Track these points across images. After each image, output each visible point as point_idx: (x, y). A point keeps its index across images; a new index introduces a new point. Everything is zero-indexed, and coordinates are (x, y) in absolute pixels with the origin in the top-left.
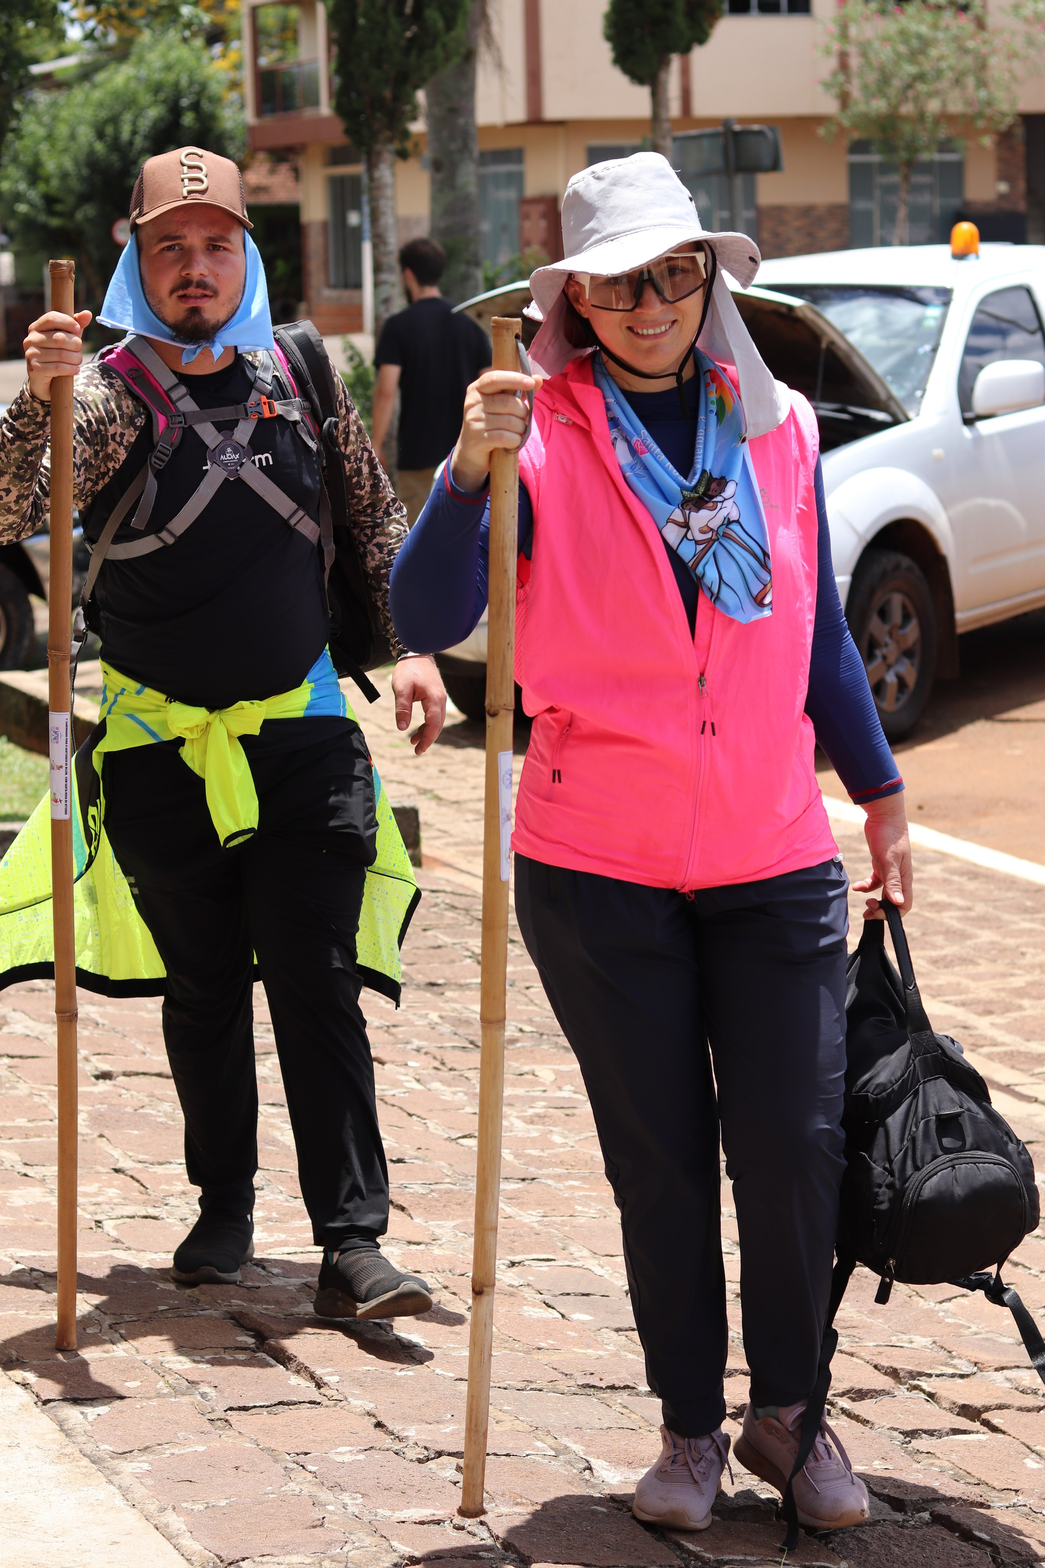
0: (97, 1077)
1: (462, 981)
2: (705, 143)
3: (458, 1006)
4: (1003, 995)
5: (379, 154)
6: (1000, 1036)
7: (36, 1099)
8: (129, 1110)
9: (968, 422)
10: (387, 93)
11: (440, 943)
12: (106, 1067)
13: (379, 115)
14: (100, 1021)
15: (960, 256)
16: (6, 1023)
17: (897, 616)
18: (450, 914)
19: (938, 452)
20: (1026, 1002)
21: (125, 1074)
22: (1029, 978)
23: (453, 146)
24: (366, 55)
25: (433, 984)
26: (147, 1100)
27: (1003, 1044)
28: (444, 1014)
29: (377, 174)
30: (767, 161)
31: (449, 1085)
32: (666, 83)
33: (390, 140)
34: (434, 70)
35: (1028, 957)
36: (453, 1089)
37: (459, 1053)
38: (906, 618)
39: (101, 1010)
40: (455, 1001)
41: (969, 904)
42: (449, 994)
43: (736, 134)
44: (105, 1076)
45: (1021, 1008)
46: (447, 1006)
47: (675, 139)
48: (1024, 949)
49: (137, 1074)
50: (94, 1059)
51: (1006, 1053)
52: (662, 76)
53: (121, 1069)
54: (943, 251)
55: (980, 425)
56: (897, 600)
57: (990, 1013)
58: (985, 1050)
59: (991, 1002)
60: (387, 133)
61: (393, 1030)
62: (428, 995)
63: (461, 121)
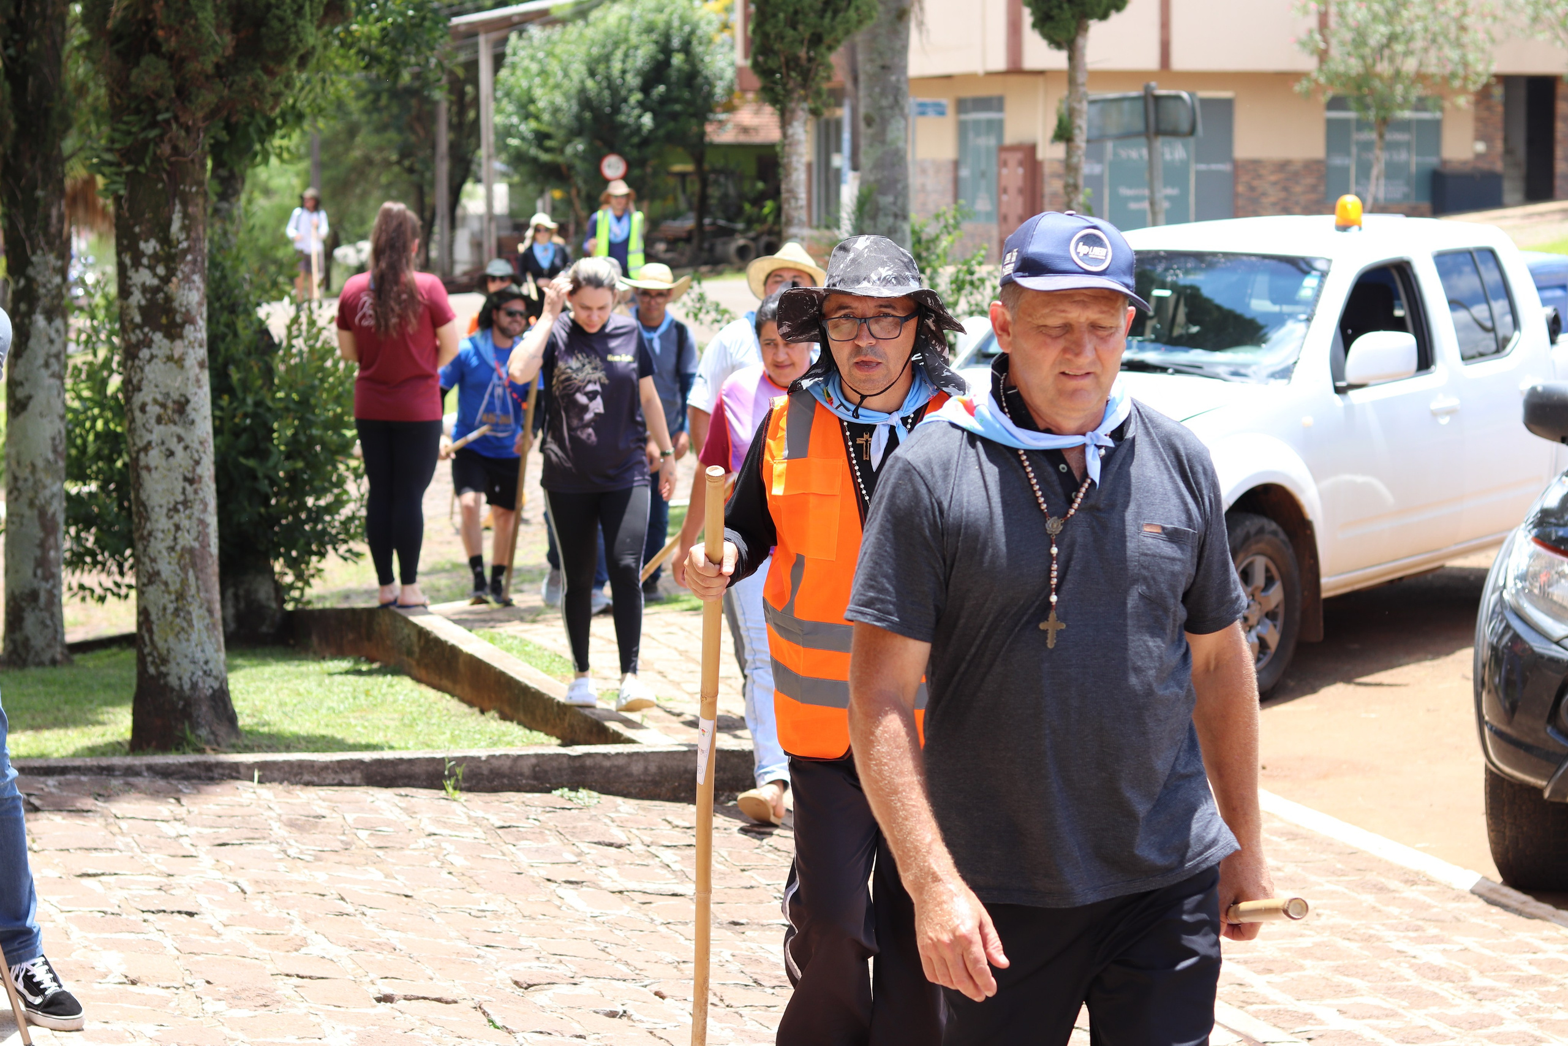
0: (379, 1000)
1: (765, 922)
2: (1126, 105)
3: (754, 945)
4: (1288, 954)
5: (793, 111)
6: (1273, 994)
7: (312, 1017)
8: (399, 1032)
9: (1338, 390)
10: (802, 53)
11: (753, 883)
12: (387, 990)
13: (793, 74)
14: (399, 946)
15: (1344, 227)
16: (306, 944)
17: (1259, 579)
18: (771, 856)
19: (1308, 420)
20: (1308, 963)
21: (406, 998)
22: (1318, 939)
23: (884, 103)
24: (781, 16)
25: (735, 924)
26: (418, 1024)
27: (1274, 1002)
28: (736, 952)
29: (790, 131)
30: (1185, 126)
31: (721, 1021)
32: (1084, 47)
33: (805, 99)
34: (847, 32)
35: (1323, 919)
36: (723, 1025)
37: (740, 990)
38: (1269, 581)
39: (403, 935)
40: (753, 940)
41: (1280, 864)
42: (749, 933)
43: (1157, 99)
44: (387, 999)
45: (1301, 967)
46: (743, 945)
47: (1093, 102)
48: (1319, 911)
49: (418, 998)
50: (379, 982)
51: (1273, 1011)
52: (1080, 41)
53: (402, 994)
54: (1327, 221)
55: (1351, 393)
56: (1260, 564)
57: (1270, 971)
58: (1251, 1008)
59: (1273, 961)
60: (802, 92)
61: (682, 966)
62: (729, 933)
63: (893, 78)
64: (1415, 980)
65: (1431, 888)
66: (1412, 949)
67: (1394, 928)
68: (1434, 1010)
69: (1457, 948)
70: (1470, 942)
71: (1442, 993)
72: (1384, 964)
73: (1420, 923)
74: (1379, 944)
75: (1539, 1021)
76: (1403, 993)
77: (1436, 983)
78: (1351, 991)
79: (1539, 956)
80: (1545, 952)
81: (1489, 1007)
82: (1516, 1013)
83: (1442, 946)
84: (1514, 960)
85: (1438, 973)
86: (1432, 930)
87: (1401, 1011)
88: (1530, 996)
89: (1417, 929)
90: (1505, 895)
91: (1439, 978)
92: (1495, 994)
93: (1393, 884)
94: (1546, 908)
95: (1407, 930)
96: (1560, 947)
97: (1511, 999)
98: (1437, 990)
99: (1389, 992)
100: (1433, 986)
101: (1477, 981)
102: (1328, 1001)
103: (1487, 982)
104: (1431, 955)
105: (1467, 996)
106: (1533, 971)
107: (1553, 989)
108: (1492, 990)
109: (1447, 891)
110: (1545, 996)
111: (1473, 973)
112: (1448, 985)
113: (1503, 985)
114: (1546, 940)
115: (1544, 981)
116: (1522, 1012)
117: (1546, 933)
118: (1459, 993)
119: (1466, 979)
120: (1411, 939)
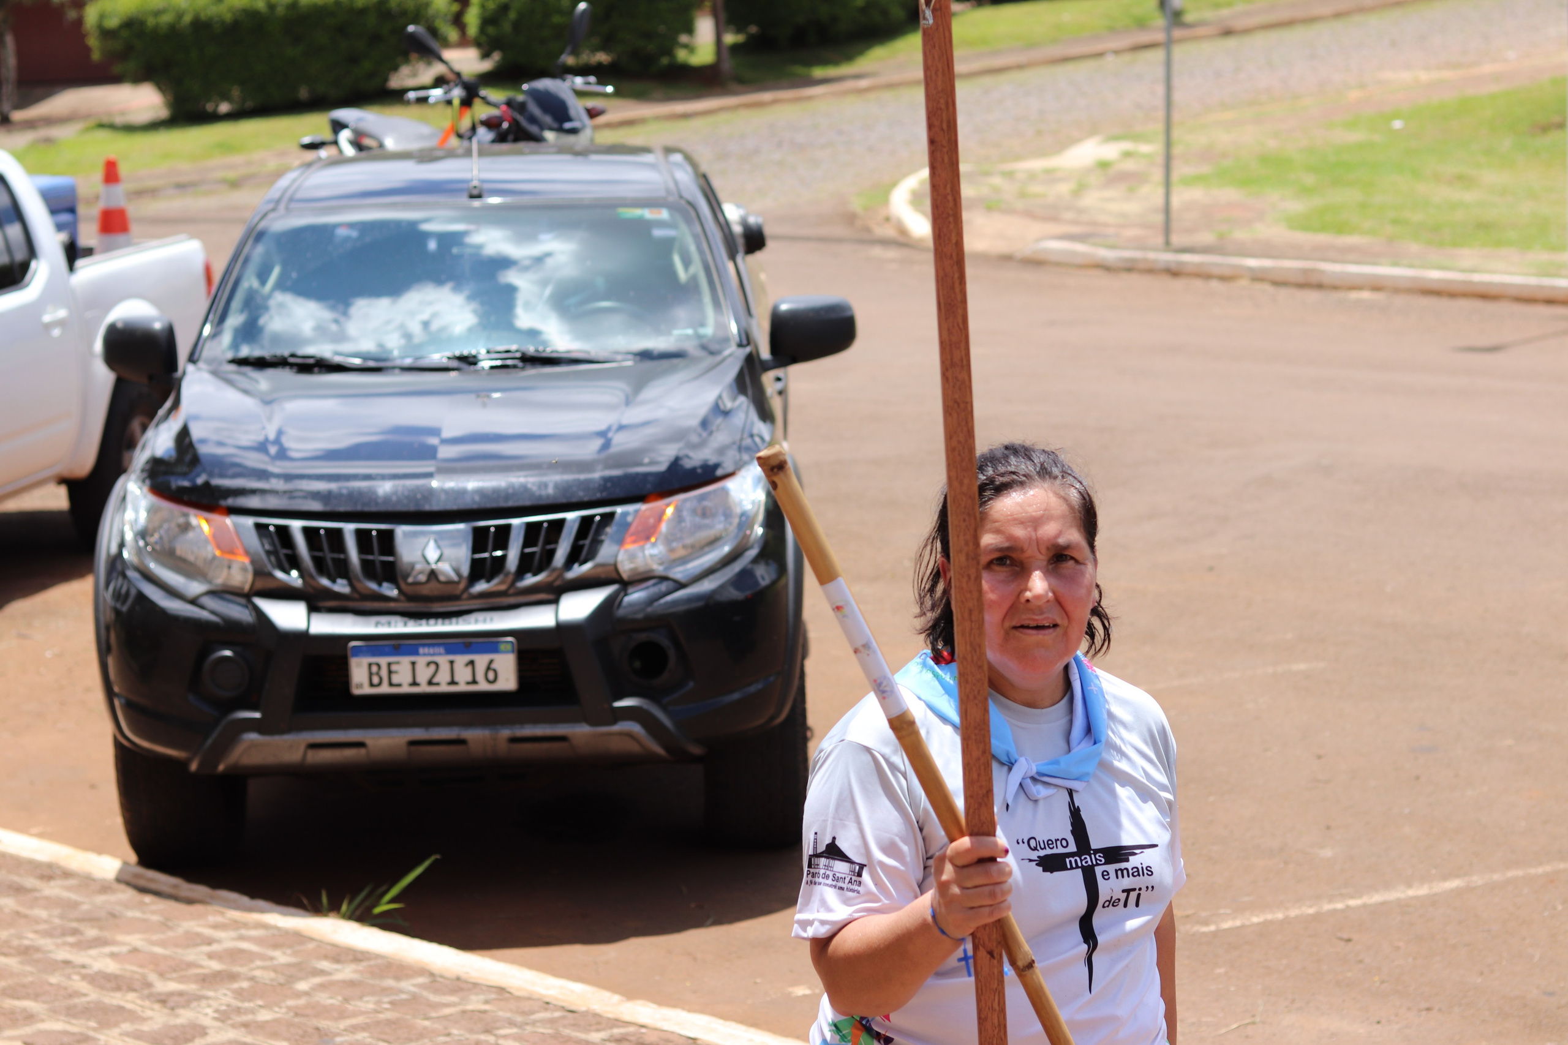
64: (93, 995)
65: (71, 882)
66: (79, 958)
67: (47, 934)
68: (126, 1027)
69: (124, 949)
70: (136, 940)
71: (129, 1006)
72: (53, 980)
73: (75, 925)
74: (37, 956)
75: (246, 1025)
76: (86, 1012)
77: (118, 995)
78: (30, 1017)
79: (215, 947)
80: (218, 941)
81: (185, 1016)
82: (215, 1019)
83: (107, 950)
84: (191, 955)
85: (115, 983)
86: (91, 932)
87: (91, 1033)
88: (223, 997)
89: (75, 932)
90: (151, 880)
91: (118, 988)
92: (187, 1000)
93: (30, 882)
94: (200, 890)
95: (63, 934)
96: (232, 934)
97: (204, 1003)
98: (122, 1003)
99: (72, 1012)
100: (115, 999)
101: (163, 986)
102: (9, 1033)
103: (173, 986)
104: (101, 962)
105: (157, 1006)
106: (215, 966)
107: (245, 984)
108: (181, 994)
109: (87, 882)
110: (240, 994)
111: (153, 977)
112: (131, 996)
113: (192, 987)
114: (216, 927)
115: (233, 977)
116: (223, 1017)
117: (212, 919)
118: (147, 1003)
119: (149, 985)
120: (72, 945)
